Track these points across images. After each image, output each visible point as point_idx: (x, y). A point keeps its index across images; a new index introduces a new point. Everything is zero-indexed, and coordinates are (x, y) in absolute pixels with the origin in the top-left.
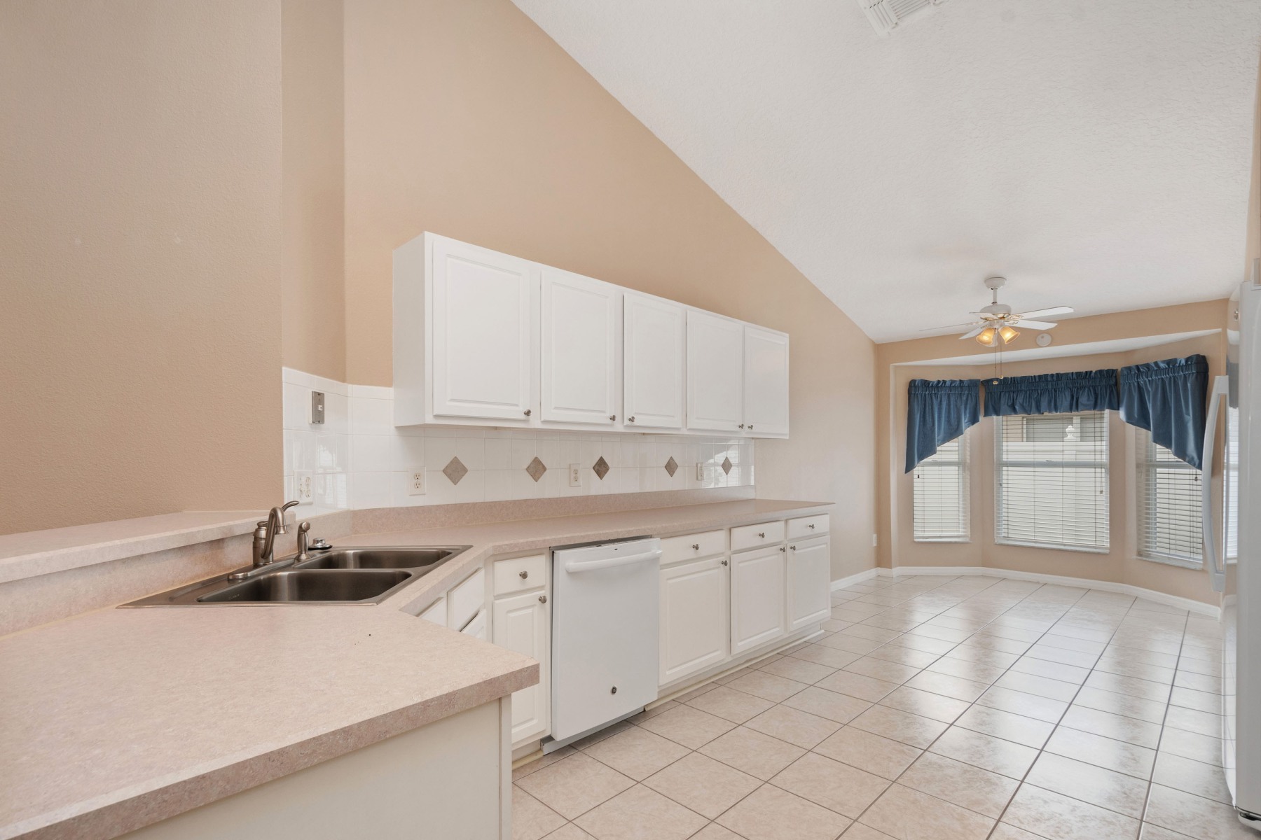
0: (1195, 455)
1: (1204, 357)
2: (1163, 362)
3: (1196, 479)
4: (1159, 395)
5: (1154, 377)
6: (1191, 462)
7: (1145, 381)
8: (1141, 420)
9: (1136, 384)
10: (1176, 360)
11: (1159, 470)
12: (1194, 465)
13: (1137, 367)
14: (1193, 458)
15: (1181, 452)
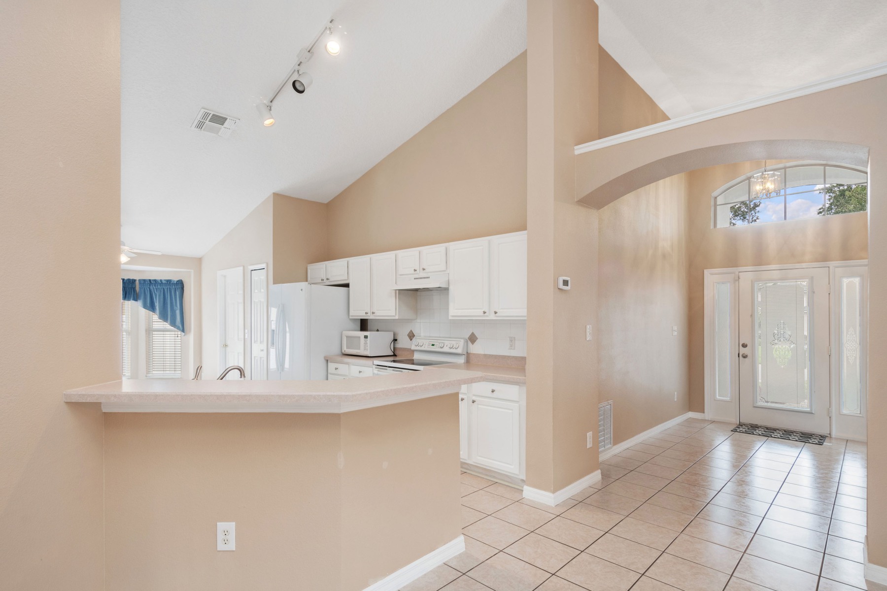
0: (181, 326)
1: (181, 280)
2: (165, 280)
3: (178, 336)
4: (162, 296)
5: (159, 287)
6: (178, 328)
7: (154, 289)
8: (152, 308)
9: (148, 289)
10: (171, 280)
11: (154, 333)
12: (180, 330)
13: (150, 280)
14: (179, 327)
15: (173, 324)
